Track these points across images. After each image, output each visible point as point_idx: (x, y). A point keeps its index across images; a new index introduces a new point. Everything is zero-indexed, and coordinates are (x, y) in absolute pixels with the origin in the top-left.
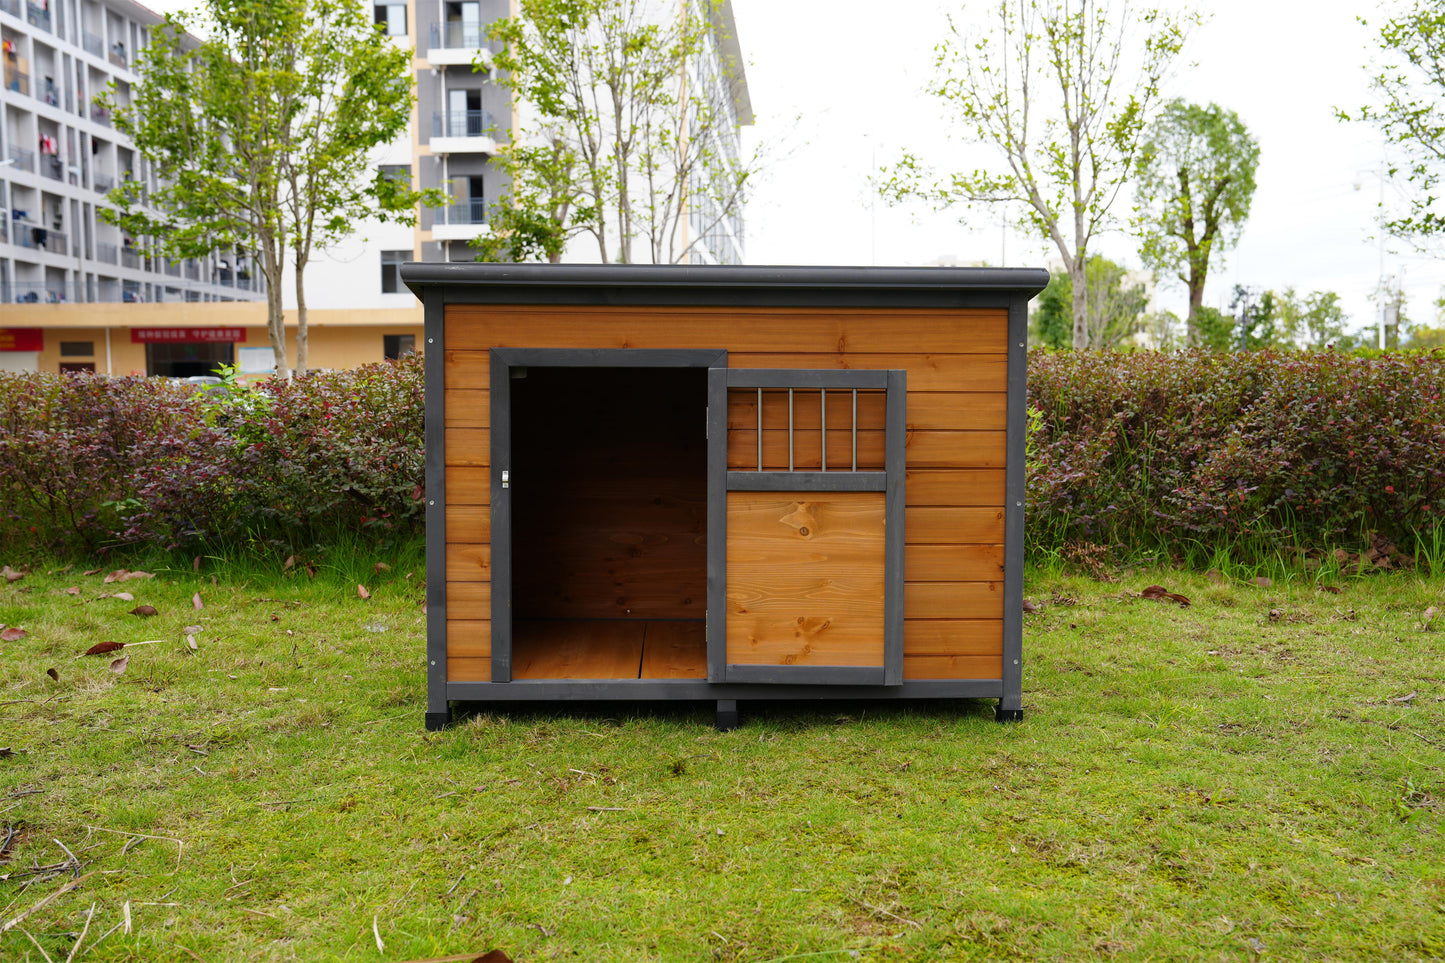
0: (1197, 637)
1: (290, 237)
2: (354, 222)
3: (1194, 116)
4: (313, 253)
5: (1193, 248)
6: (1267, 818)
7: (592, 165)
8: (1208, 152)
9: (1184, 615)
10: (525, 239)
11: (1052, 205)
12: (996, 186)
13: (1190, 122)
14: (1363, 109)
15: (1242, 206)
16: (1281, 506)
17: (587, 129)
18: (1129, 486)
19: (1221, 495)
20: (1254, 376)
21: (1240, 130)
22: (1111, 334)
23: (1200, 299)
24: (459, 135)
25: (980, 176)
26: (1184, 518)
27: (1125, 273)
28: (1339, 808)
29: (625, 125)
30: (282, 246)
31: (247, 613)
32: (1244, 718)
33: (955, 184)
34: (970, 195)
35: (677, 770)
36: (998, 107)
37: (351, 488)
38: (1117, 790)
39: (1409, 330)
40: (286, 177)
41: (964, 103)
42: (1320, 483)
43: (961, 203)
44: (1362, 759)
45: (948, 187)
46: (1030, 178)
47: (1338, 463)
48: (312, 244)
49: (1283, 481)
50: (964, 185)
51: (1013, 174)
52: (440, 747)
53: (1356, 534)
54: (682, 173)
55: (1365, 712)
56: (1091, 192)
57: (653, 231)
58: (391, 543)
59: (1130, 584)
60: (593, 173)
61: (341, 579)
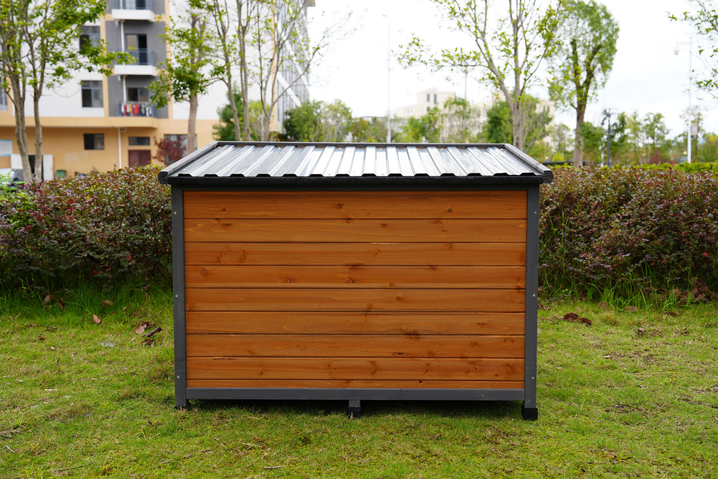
0: (598, 347)
1: (28, 79)
2: (72, 72)
3: (581, 8)
4: (45, 91)
5: (579, 87)
6: (650, 469)
7: (223, 41)
8: (589, 29)
9: (588, 331)
10: (182, 85)
11: (501, 70)
12: (468, 58)
13: (578, 11)
14: (685, 13)
15: (608, 62)
16: (643, 264)
17: (220, 19)
18: (554, 251)
19: (609, 258)
20: (626, 185)
21: (607, 16)
22: (530, 140)
23: (583, 118)
24: (131, 8)
25: (459, 51)
26: (586, 270)
27: (538, 102)
28: (691, 462)
29: (244, 16)
30: (24, 86)
31: (22, 334)
32: (630, 401)
33: (444, 56)
34: (452, 62)
35: (306, 441)
36: (470, 10)
37: (88, 255)
38: (562, 451)
39: (704, 136)
40: (26, 41)
41: (449, 6)
42: (665, 250)
43: (447, 67)
44: (700, 429)
45: (440, 58)
46: (488, 53)
47: (675, 238)
48: (44, 85)
49: (644, 249)
50: (449, 56)
51: (478, 51)
52: (160, 427)
53: (685, 280)
54: (279, 46)
55: (698, 397)
56: (524, 62)
57: (262, 82)
58: (112, 287)
59: (556, 311)
60: (224, 45)
61: (81, 312)
